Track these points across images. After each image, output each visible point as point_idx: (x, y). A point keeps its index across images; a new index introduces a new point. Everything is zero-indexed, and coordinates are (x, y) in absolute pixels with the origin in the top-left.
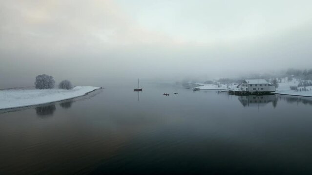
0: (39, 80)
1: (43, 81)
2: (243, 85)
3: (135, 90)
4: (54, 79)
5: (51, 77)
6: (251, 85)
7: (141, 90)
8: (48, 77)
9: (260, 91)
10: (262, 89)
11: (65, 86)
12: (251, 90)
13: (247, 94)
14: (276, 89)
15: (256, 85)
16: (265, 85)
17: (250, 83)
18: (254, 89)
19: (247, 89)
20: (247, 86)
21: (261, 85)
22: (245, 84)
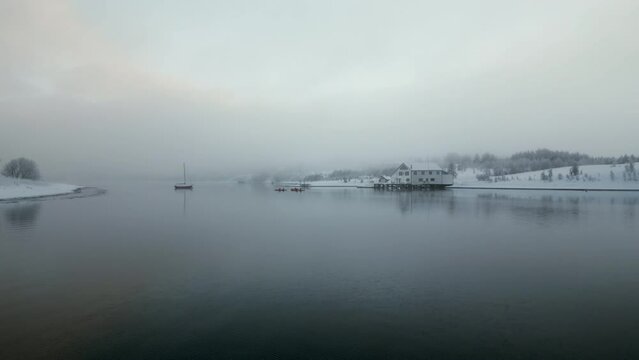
2: (401, 174)
3: (177, 188)
6: (415, 172)
7: (190, 188)
9: (429, 182)
10: (433, 180)
12: (415, 182)
14: (455, 180)
15: (423, 172)
16: (438, 172)
17: (413, 169)
18: (421, 180)
19: (408, 180)
20: (407, 174)
21: (430, 172)
22: (404, 171)
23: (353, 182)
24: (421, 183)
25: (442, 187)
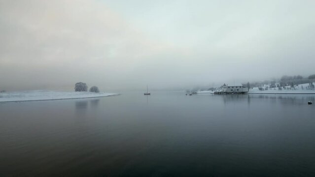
0: (77, 86)
1: (80, 86)
2: (224, 88)
3: (145, 94)
4: (87, 85)
5: (85, 84)
6: (229, 87)
7: (149, 94)
8: (83, 84)
9: (236, 91)
10: (238, 90)
11: (95, 90)
12: (229, 91)
13: (227, 93)
15: (233, 87)
16: (240, 87)
17: (228, 86)
18: (232, 90)
19: (226, 90)
20: (226, 88)
21: (237, 87)
25: (243, 93)
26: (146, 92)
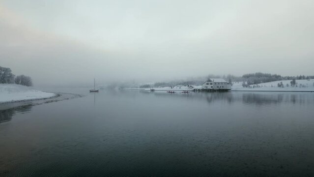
2: (208, 84)
3: (91, 91)
6: (215, 83)
7: (97, 91)
9: (221, 88)
10: (223, 87)
12: (216, 88)
14: (232, 87)
15: (219, 83)
16: (225, 83)
18: (218, 87)
19: (212, 87)
20: (211, 84)
21: (222, 83)
22: (209, 83)
23: (175, 88)
24: (218, 89)
25: (227, 90)
26: (93, 89)
